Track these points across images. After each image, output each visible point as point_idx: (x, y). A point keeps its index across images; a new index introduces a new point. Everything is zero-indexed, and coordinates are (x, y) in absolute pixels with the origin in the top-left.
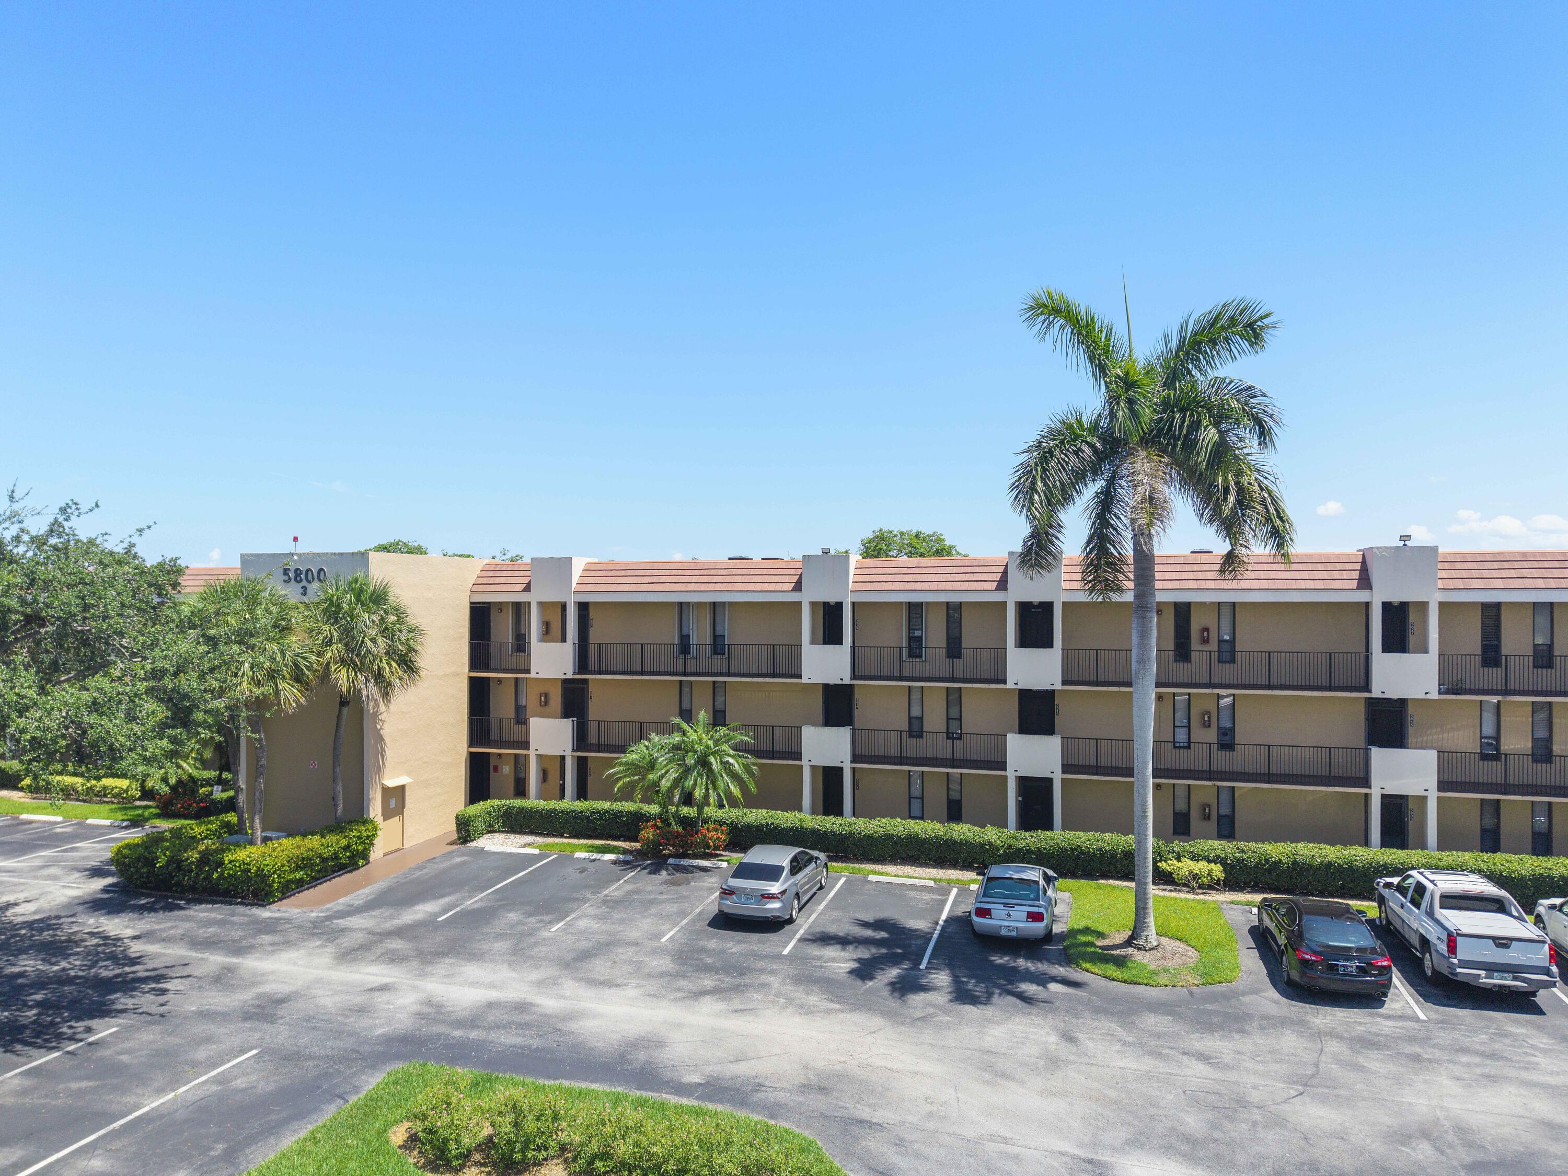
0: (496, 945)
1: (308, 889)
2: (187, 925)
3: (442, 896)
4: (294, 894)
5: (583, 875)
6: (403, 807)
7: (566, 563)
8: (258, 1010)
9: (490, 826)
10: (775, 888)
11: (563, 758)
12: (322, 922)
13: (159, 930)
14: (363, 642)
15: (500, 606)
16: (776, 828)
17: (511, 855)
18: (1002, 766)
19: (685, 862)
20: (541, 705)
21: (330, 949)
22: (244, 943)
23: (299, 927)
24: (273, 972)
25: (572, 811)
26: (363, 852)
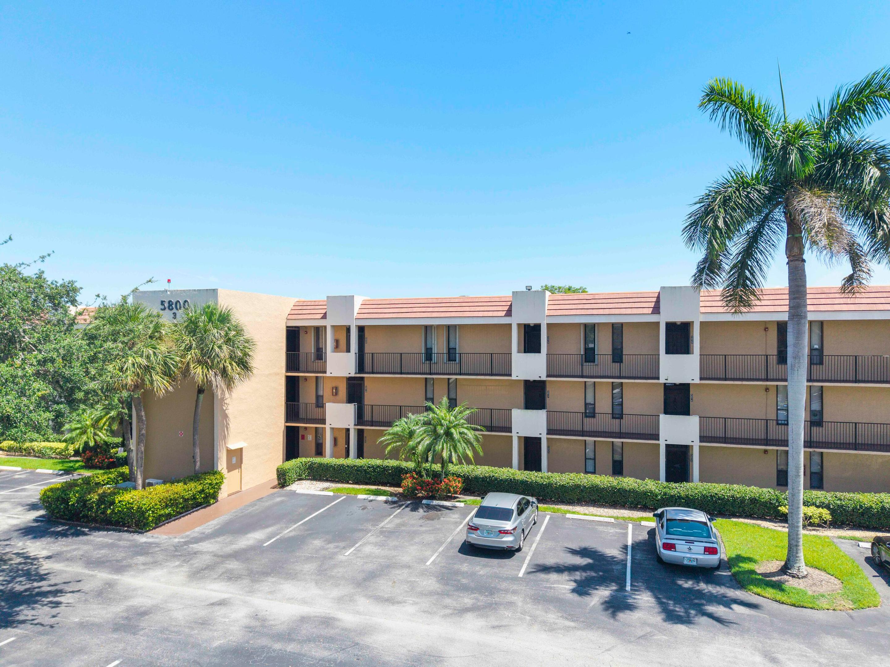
0: (306, 566)
1: (174, 520)
2: (86, 548)
3: (267, 527)
4: (164, 524)
5: (365, 511)
6: (241, 462)
7: (350, 300)
8: (126, 622)
9: (299, 476)
10: (508, 525)
11: (348, 430)
12: (182, 546)
13: (66, 551)
14: (212, 348)
15: (306, 329)
16: (496, 479)
17: (314, 496)
18: (656, 437)
19: (435, 502)
20: (333, 395)
21: (185, 568)
22: (124, 563)
23: (166, 550)
24: (141, 588)
25: (355, 466)
26: (213, 494)
